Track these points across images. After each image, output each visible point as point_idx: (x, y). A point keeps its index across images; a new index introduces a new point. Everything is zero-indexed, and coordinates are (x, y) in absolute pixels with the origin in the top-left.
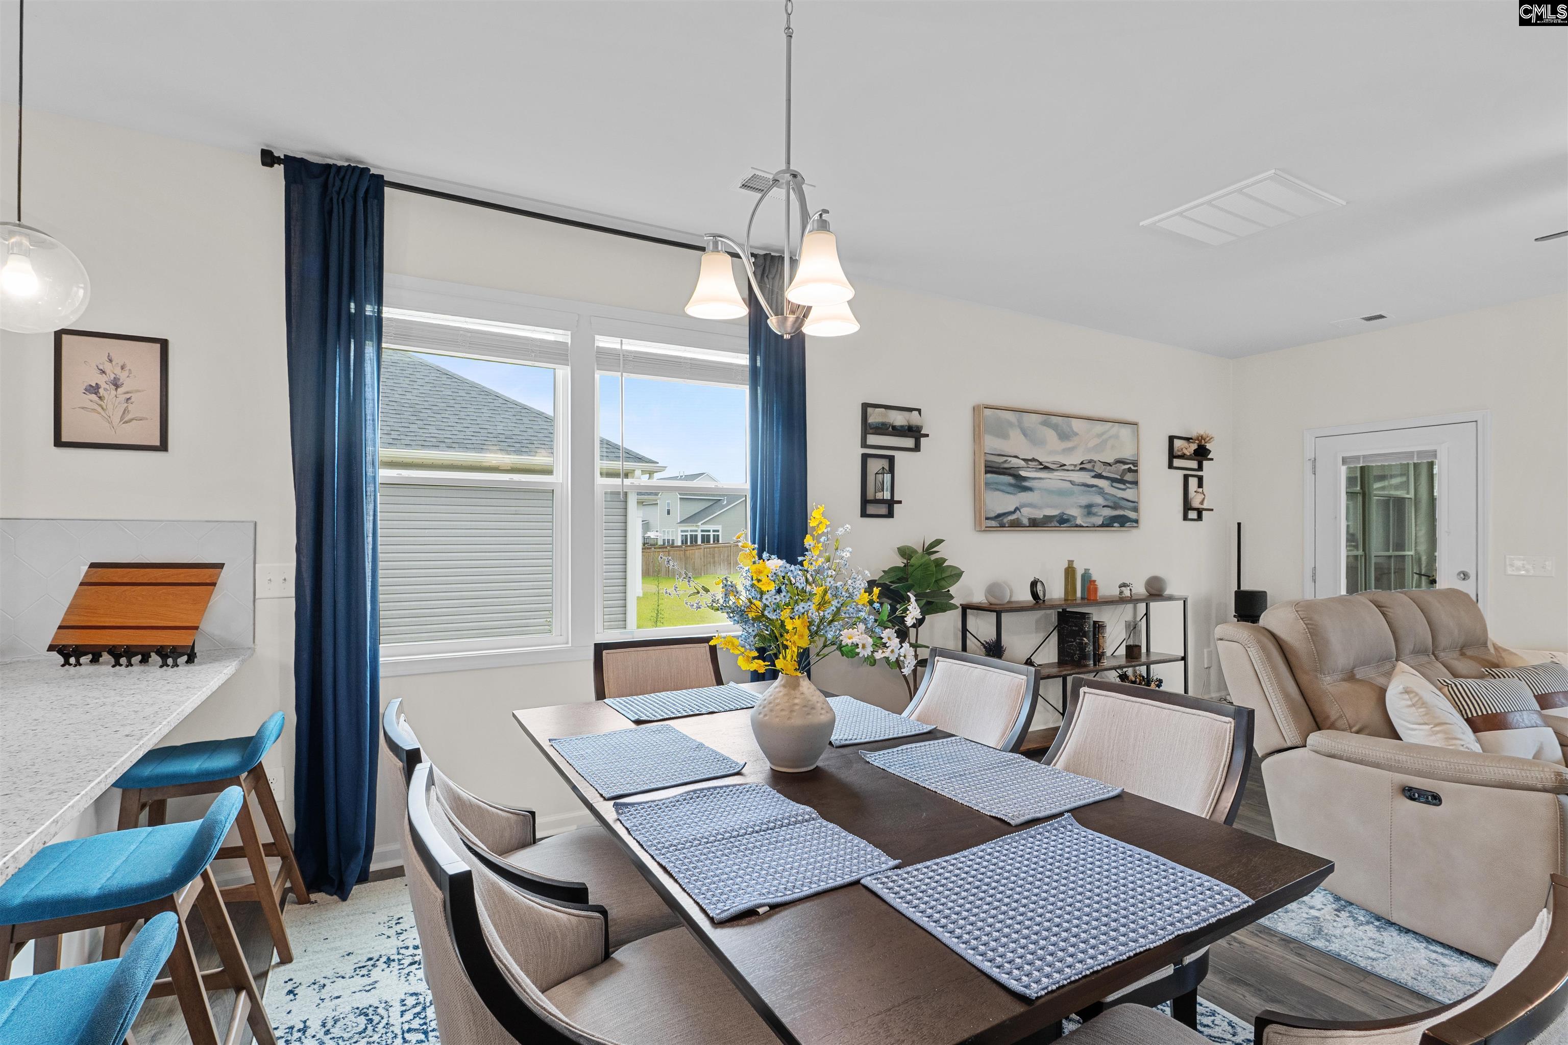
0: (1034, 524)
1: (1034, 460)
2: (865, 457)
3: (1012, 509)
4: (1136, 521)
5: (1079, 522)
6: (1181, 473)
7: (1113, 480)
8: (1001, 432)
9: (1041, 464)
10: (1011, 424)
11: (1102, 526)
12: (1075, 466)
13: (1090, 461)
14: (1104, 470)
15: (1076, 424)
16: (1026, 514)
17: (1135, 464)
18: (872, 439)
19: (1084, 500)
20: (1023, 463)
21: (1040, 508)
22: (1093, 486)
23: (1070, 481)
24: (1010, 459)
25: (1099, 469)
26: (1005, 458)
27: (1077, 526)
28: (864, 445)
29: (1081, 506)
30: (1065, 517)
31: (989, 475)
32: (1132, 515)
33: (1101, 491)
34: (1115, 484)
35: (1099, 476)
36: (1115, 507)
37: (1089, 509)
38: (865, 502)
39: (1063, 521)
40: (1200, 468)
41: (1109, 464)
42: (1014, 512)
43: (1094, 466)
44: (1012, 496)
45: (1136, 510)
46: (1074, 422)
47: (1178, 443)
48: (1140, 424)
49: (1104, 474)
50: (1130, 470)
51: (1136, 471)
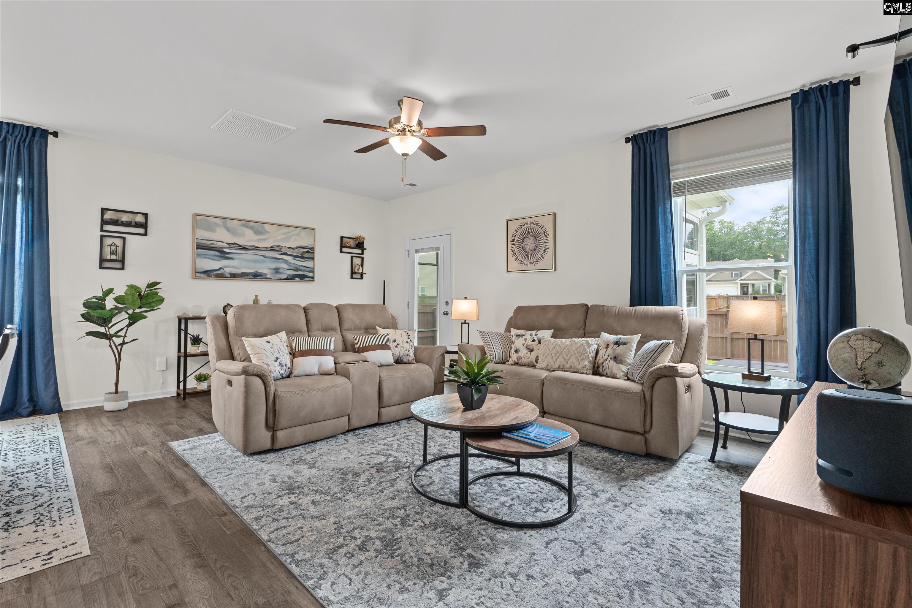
0: (234, 276)
1: (235, 244)
2: (102, 237)
3: (217, 268)
4: (313, 278)
5: (268, 276)
6: (349, 256)
7: (295, 256)
8: (211, 228)
9: (240, 246)
10: (218, 225)
11: (287, 279)
12: (267, 248)
13: (278, 246)
14: (289, 251)
15: (267, 227)
16: (228, 270)
17: (313, 249)
18: (108, 227)
19: (274, 265)
20: (226, 245)
21: (239, 268)
22: (280, 259)
23: (263, 256)
24: (216, 243)
25: (284, 250)
26: (212, 242)
27: (267, 278)
28: (102, 230)
29: (270, 269)
30: (258, 273)
31: (199, 250)
32: (310, 275)
33: (286, 262)
34: (296, 259)
35: (285, 254)
36: (296, 270)
37: (277, 270)
38: (102, 260)
39: (256, 276)
40: (362, 254)
41: (293, 249)
42: (219, 269)
43: (281, 249)
44: (217, 262)
45: (312, 272)
46: (266, 226)
47: (345, 240)
48: (316, 230)
49: (288, 253)
50: (308, 252)
51: (313, 253)
